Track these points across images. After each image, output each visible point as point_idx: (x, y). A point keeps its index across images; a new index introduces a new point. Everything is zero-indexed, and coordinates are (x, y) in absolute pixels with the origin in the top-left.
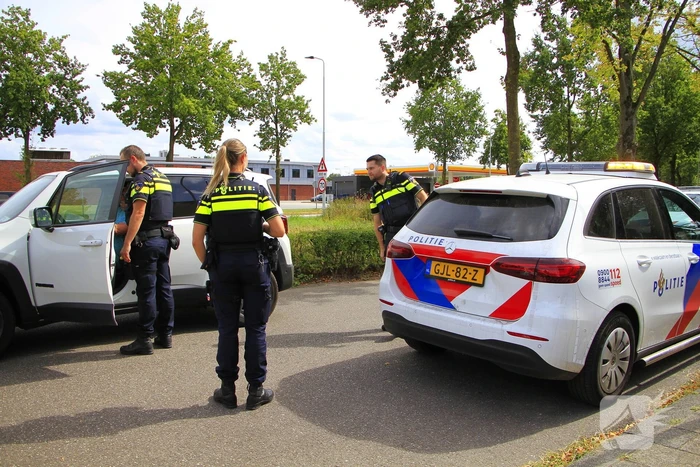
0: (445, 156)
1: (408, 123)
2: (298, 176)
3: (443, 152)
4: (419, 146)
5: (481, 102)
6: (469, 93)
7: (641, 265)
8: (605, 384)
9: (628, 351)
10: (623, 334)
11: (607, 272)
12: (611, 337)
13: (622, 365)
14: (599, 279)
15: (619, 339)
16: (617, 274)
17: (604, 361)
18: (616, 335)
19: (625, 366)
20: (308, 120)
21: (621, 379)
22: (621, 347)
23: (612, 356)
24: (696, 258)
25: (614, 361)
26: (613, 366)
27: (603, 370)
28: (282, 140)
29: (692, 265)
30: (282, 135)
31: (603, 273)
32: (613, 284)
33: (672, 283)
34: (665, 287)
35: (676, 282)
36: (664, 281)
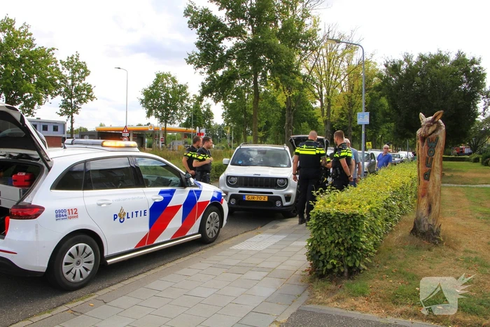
0: (166, 122)
1: (142, 100)
2: (57, 130)
3: (164, 119)
4: (149, 115)
5: (188, 91)
6: (181, 85)
7: (100, 205)
8: (69, 277)
9: (92, 257)
10: (85, 247)
11: (65, 211)
12: (72, 249)
13: (87, 266)
14: (57, 216)
15: (81, 250)
16: (74, 211)
17: (66, 264)
18: (77, 248)
19: (90, 266)
20: (92, 98)
21: (86, 274)
22: (85, 255)
23: (76, 260)
24: (160, 198)
25: (78, 263)
26: (78, 266)
27: (65, 269)
28: (75, 110)
29: (155, 202)
30: (75, 108)
31: (60, 211)
32: (70, 218)
33: (135, 214)
34: (126, 217)
35: (139, 214)
36: (125, 213)
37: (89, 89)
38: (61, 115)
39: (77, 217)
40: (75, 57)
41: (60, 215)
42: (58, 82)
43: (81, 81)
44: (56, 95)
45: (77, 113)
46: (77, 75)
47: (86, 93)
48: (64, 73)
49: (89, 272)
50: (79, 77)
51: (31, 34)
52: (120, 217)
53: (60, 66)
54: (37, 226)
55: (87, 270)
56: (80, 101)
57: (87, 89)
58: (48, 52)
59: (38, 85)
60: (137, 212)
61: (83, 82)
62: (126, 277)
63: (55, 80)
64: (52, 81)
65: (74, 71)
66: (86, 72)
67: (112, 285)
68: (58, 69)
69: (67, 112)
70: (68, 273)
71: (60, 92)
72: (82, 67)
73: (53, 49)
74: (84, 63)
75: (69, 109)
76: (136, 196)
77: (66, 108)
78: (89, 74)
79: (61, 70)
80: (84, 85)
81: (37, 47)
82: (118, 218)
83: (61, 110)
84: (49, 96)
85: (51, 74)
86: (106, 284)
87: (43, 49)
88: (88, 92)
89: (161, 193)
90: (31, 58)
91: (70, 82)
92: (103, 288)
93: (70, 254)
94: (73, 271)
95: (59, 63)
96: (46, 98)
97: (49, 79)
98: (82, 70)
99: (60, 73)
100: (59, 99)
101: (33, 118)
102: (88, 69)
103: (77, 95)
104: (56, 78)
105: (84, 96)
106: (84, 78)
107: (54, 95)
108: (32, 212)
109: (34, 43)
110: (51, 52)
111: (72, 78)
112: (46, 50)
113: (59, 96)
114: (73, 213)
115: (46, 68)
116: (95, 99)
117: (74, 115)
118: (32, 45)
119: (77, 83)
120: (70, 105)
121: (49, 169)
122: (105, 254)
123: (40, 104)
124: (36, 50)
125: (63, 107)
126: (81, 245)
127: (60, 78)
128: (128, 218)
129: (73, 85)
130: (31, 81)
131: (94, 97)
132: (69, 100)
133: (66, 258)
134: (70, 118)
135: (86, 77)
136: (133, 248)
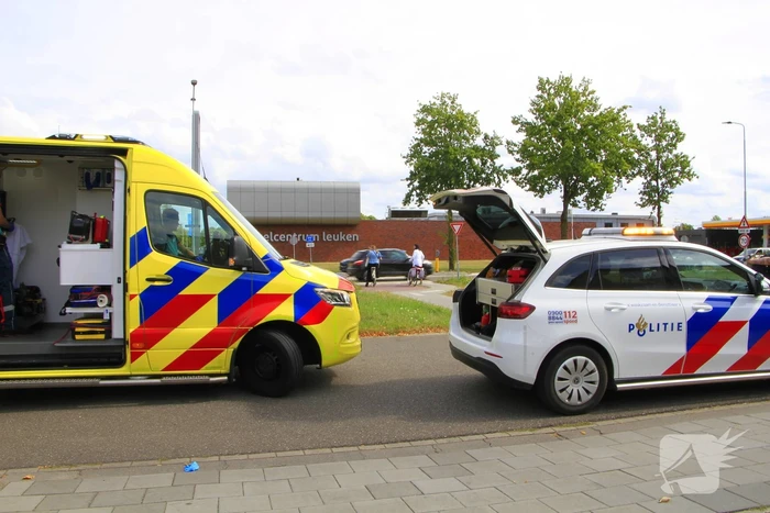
7: (609, 309)
8: (563, 396)
9: (596, 376)
10: (586, 363)
11: (560, 313)
12: (569, 362)
13: (589, 386)
14: (550, 318)
15: (580, 365)
16: (572, 315)
17: (560, 379)
18: (575, 361)
19: (593, 388)
20: (689, 176)
21: (586, 398)
22: (585, 372)
23: (573, 377)
24: (706, 308)
25: (576, 381)
26: (575, 385)
27: (558, 385)
28: (663, 197)
29: (697, 313)
30: (663, 193)
31: (554, 313)
32: (567, 322)
33: (662, 327)
34: (647, 329)
35: (669, 327)
36: (646, 324)
37: (683, 162)
38: (643, 206)
39: (576, 321)
40: (659, 115)
41: (554, 317)
42: (636, 156)
43: (671, 152)
44: (634, 175)
45: (667, 202)
46: (664, 143)
47: (679, 168)
48: (644, 142)
49: (591, 396)
50: (668, 145)
51: (593, 92)
52: (640, 328)
53: (638, 133)
54: (525, 328)
55: (588, 392)
56: (670, 182)
57: (682, 162)
58: (618, 113)
59: (606, 164)
60: (665, 324)
61: (675, 152)
62: (645, 411)
63: (632, 153)
64: (627, 156)
65: (659, 138)
66: (679, 136)
67: (621, 418)
68: (635, 138)
69: (650, 201)
70: (562, 391)
71: (639, 173)
72: (670, 129)
73: (625, 107)
74: (674, 122)
75: (654, 196)
76: (666, 302)
77: (650, 196)
78: (682, 139)
79: (639, 138)
80: (676, 156)
81: (602, 109)
82: (636, 329)
83: (642, 199)
84: (623, 179)
85: (625, 146)
86: (613, 415)
87: (610, 110)
88: (683, 168)
89: (709, 299)
90: (595, 127)
91: (654, 154)
92: (607, 419)
93: (565, 368)
94: (569, 390)
95: (635, 128)
96: (619, 182)
97: (622, 155)
98: (671, 134)
99: (638, 143)
100: (638, 183)
101: (602, 213)
102: (681, 131)
103: (665, 173)
104: (632, 150)
105: (677, 174)
106: (675, 146)
107: (630, 177)
108: (520, 311)
109: (599, 103)
110: (621, 114)
111: (657, 148)
112: (615, 111)
113: (638, 177)
114: (571, 317)
115: (618, 139)
116: (695, 178)
117: (662, 204)
118: (595, 107)
119: (665, 154)
120: (656, 189)
121: (546, 262)
122: (616, 377)
123: (610, 192)
124: (601, 114)
125: (644, 193)
126: (581, 359)
127: (639, 151)
128: (651, 330)
129: (658, 158)
130: (597, 160)
131: (694, 175)
132: (654, 183)
133: (560, 372)
134: (656, 210)
135: (679, 145)
136: (660, 374)
